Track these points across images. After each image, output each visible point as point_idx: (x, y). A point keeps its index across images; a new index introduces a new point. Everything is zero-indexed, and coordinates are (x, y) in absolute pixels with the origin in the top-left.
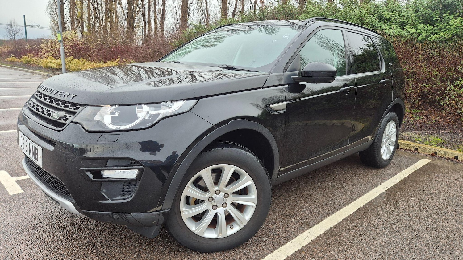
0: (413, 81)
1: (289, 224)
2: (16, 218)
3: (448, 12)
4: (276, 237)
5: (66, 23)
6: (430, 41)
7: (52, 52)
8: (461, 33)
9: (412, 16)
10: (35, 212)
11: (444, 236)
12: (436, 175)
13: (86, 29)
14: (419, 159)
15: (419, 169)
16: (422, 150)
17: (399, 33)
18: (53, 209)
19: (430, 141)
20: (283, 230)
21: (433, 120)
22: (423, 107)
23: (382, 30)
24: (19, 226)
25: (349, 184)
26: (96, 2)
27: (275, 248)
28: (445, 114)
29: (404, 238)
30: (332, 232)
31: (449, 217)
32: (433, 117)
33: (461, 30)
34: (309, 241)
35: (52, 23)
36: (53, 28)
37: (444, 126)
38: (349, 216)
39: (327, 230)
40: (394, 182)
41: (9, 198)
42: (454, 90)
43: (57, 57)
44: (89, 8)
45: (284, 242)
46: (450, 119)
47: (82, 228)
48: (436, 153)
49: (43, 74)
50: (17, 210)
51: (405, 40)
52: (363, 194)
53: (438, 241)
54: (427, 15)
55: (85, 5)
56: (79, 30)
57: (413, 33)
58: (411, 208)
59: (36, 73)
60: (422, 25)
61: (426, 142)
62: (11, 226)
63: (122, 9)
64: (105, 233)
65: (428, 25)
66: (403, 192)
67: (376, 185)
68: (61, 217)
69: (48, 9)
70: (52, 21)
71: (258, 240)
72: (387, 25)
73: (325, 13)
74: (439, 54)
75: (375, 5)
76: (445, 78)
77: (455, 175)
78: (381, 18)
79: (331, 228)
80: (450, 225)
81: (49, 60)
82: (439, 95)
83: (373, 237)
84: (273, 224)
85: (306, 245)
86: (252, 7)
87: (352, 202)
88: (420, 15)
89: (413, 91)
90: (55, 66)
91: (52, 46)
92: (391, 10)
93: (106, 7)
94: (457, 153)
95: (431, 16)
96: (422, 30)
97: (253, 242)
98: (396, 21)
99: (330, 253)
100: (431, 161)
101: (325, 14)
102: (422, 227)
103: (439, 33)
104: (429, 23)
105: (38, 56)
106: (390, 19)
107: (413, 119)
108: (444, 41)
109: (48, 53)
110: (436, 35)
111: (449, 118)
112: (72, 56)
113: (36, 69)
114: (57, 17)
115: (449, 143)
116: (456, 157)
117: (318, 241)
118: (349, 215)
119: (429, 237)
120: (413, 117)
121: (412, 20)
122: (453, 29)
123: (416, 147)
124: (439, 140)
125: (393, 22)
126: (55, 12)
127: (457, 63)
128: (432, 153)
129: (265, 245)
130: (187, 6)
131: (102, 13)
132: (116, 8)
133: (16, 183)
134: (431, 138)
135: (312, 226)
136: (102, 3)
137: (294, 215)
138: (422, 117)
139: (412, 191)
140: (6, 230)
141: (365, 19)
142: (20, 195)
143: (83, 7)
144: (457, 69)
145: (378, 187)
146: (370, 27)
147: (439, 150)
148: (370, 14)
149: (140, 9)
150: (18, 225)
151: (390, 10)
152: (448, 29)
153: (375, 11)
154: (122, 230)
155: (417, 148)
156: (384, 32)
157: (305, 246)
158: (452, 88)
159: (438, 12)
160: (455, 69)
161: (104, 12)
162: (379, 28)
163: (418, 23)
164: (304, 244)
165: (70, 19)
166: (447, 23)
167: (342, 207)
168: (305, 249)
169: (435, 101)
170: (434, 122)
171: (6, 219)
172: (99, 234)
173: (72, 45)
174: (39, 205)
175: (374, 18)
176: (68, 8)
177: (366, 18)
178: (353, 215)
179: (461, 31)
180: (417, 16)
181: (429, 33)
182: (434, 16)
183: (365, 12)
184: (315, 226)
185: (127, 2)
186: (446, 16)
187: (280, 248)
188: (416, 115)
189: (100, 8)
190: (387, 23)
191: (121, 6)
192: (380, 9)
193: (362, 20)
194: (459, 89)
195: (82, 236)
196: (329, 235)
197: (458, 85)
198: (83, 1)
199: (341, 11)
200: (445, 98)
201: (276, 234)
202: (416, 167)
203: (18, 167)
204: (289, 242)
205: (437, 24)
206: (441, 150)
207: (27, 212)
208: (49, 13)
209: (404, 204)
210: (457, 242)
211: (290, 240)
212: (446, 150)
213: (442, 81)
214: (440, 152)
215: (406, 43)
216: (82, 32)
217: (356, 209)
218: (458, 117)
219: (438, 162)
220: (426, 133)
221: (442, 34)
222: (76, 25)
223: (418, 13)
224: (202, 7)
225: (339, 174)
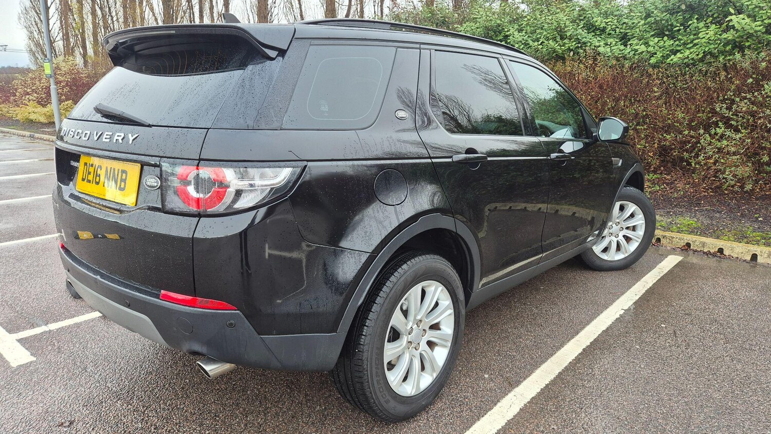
0: (647, 129)
1: (481, 383)
2: (32, 408)
3: (695, 17)
4: (465, 409)
5: (54, 42)
6: (670, 64)
7: (35, 95)
8: (717, 50)
9: (640, 24)
10: (62, 394)
11: (717, 386)
12: (693, 283)
13: (90, 51)
14: (663, 256)
15: (666, 274)
16: (668, 240)
17: (620, 52)
18: (92, 386)
19: (679, 225)
20: (474, 396)
21: (680, 190)
22: (662, 168)
23: (594, 48)
24: (41, 422)
25: (564, 307)
26: (106, 3)
27: (465, 427)
28: (697, 180)
29: (658, 394)
30: (549, 391)
31: (721, 353)
32: (680, 185)
33: (716, 46)
34: (515, 410)
35: (30, 41)
36: (31, 50)
37: (698, 199)
38: (570, 363)
39: (542, 389)
40: (632, 300)
41: (12, 372)
42: (711, 142)
43: (44, 101)
44: (94, 13)
45: (478, 415)
46: (707, 188)
47: (148, 417)
48: (688, 245)
49: (21, 135)
50: (31, 393)
51: (631, 64)
52: (588, 323)
53: (709, 394)
54: (663, 22)
55: (87, 8)
56: (78, 52)
57: (643, 52)
58: (663, 341)
59: (8, 133)
60: (656, 40)
61: (672, 227)
62: (27, 424)
63: (154, 14)
64: (187, 422)
65: (666, 38)
66: (647, 315)
67: (606, 307)
68: (109, 401)
69: (22, 19)
70: (30, 39)
71: (436, 416)
72: (600, 39)
73: (501, 20)
74: (685, 85)
75: (581, 7)
76: (696, 122)
77: (721, 281)
78: (591, 28)
79: (547, 386)
80: (724, 367)
81: (30, 109)
82: (687, 151)
83: (612, 395)
84: (456, 385)
85: (512, 417)
86: (376, 7)
87: (573, 337)
88: (653, 22)
89: (647, 145)
90: (43, 119)
91: (34, 84)
92: (606, 15)
93: (125, 12)
94: (722, 243)
95: (670, 23)
96: (656, 46)
97: (430, 420)
98: (613, 33)
99: (551, 429)
100: (682, 258)
101: (501, 22)
102: (683, 373)
103: (682, 51)
104: (667, 35)
105: (9, 102)
106: (605, 28)
107: (649, 190)
108: (692, 64)
109: (28, 96)
110: (679, 55)
111: (705, 185)
112: (71, 101)
113: (7, 125)
114: (38, 32)
115: (708, 227)
116: (721, 251)
117: (530, 410)
118: (570, 360)
119: (695, 388)
120: (650, 187)
121: (640, 31)
122: (705, 45)
123: (658, 237)
124: (692, 224)
125: (609, 34)
126: (34, 23)
127: (712, 98)
128: (682, 245)
129: (450, 423)
130: (266, 8)
131: (118, 22)
132: (142, 12)
133: (18, 344)
134: (680, 220)
135: (517, 385)
136: (117, 5)
137: (486, 368)
138: (663, 187)
139: (661, 313)
140: (19, 430)
141: (566, 30)
142: (30, 366)
143: (84, 13)
144: (714, 109)
145: (608, 309)
146: (575, 43)
147: (694, 239)
148: (573, 21)
149: (185, 13)
150: (39, 421)
151: (604, 14)
152: (695, 45)
153: (580, 16)
154: (215, 416)
155: (660, 237)
156: (596, 50)
157: (512, 419)
158: (709, 139)
159: (680, 17)
160: (711, 109)
161: (121, 20)
162: (589, 44)
163: (649, 36)
164: (510, 416)
165: (61, 34)
166: (695, 35)
167: (559, 348)
168: (511, 425)
169: (682, 159)
170: (682, 193)
171: (15, 411)
172: (179, 426)
173: (69, 80)
174: (68, 381)
175: (579, 27)
176: (56, 16)
177: (568, 29)
178: (578, 359)
179: (717, 48)
180: (648, 23)
181: (668, 51)
182: (675, 23)
183: (565, 19)
184: (522, 384)
185: (161, 2)
186: (694, 23)
187: (474, 426)
188: (654, 183)
189: (114, 14)
190: (601, 34)
191: (152, 9)
192: (588, 13)
193: (560, 31)
194: (718, 139)
195: (150, 431)
196: (545, 398)
197: (716, 134)
198: (84, 3)
199: (526, 17)
200: (697, 156)
201: (464, 403)
202: (662, 270)
203: (16, 314)
204: (485, 414)
205: (680, 37)
206: (697, 241)
207: (49, 395)
208: (22, 24)
209: (652, 336)
210: (737, 394)
211: (487, 412)
212: (704, 239)
213: (690, 128)
214: (696, 243)
215: (631, 68)
216: (85, 55)
217: (580, 351)
218: (718, 184)
219: (694, 259)
220: (672, 213)
221: (688, 52)
222: (72, 44)
223: (649, 20)
224: (293, 9)
225: (546, 291)
